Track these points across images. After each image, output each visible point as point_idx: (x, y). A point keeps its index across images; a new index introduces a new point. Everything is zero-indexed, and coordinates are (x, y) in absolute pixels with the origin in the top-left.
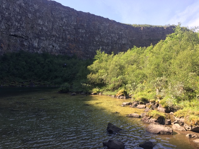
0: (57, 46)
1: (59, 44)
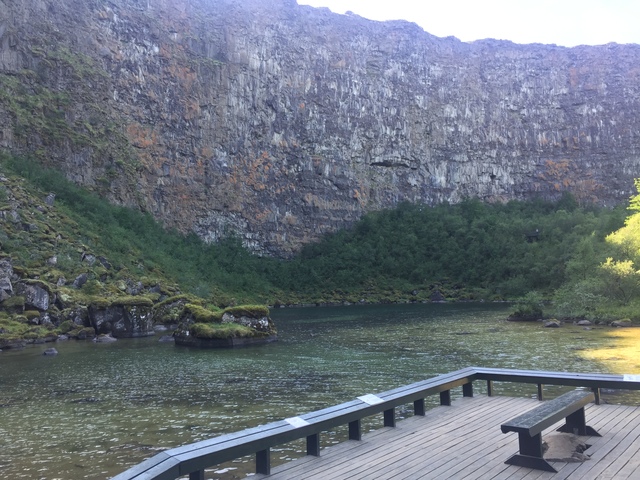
0: (505, 174)
1: (512, 166)
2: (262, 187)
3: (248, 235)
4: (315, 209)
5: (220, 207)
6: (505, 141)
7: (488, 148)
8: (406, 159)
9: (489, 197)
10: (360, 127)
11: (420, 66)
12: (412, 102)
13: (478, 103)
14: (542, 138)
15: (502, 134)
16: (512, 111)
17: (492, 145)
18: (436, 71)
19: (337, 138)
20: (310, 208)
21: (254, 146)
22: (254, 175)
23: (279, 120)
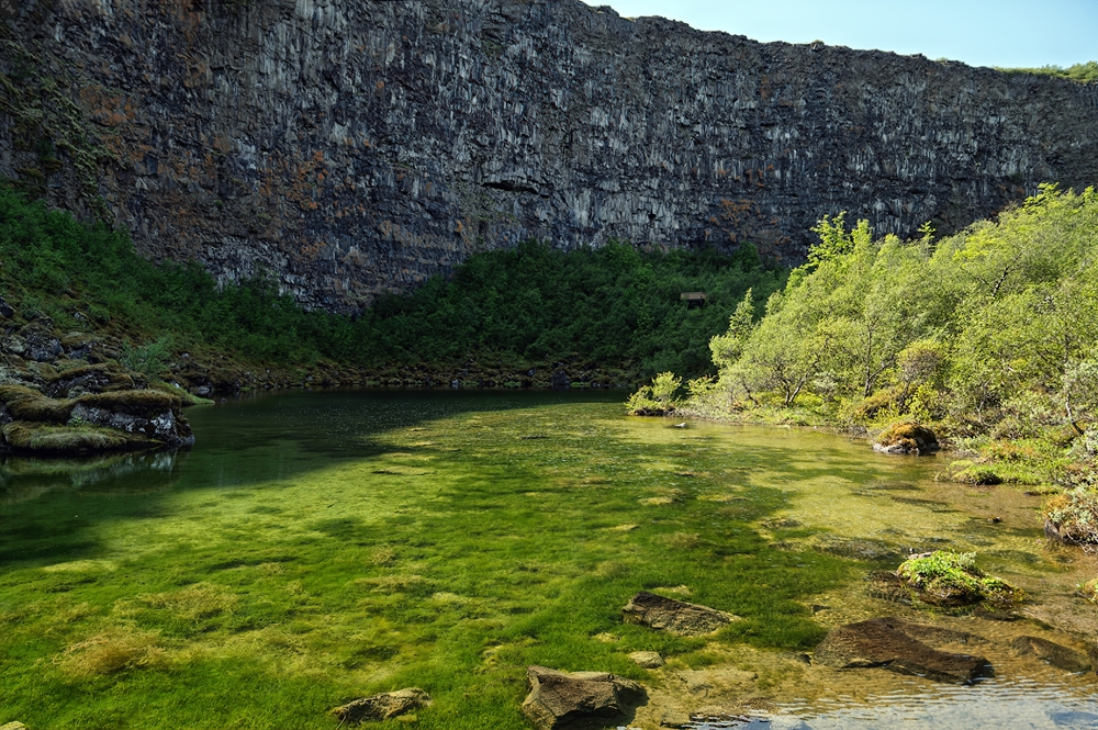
0: (668, 214)
1: (678, 203)
2: (314, 205)
3: (289, 278)
4: (396, 245)
5: (243, 232)
6: (671, 168)
7: (647, 175)
8: (534, 181)
9: (645, 243)
10: (468, 127)
11: (561, 45)
12: (546, 99)
13: (638, 110)
14: (718, 167)
15: (667, 157)
16: (682, 125)
17: (653, 171)
18: (583, 55)
19: (432, 141)
20: (387, 243)
21: (301, 141)
22: (300, 187)
23: (343, 104)
